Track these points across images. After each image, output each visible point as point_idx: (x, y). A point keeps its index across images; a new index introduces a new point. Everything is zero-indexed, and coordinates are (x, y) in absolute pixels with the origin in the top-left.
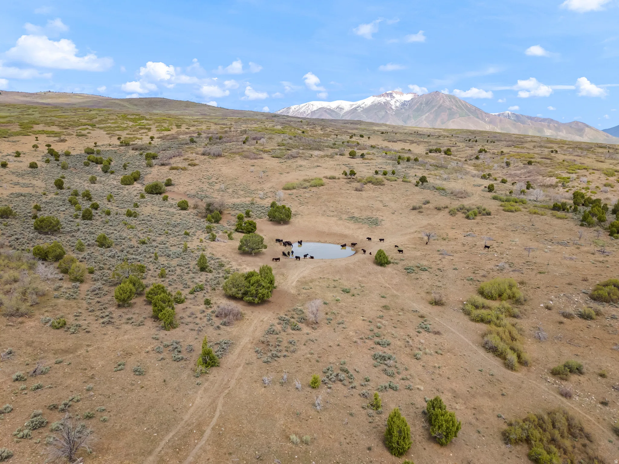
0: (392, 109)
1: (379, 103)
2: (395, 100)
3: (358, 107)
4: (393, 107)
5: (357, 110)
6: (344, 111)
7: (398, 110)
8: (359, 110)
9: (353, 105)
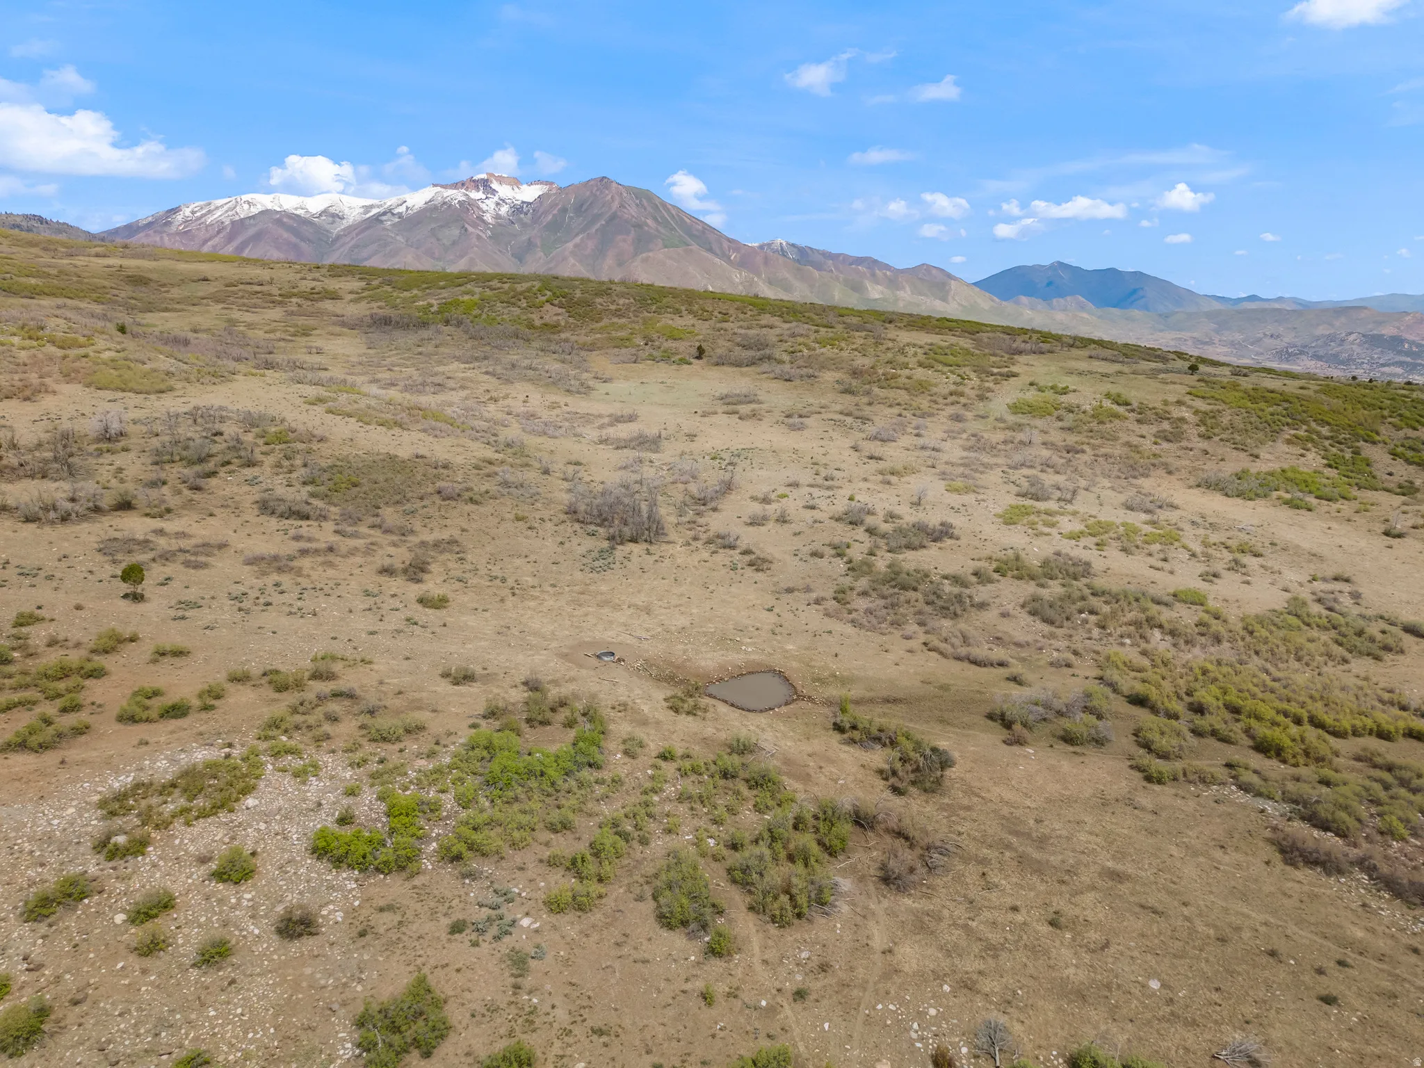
0: (484, 221)
1: (444, 203)
2: (496, 198)
3: (384, 214)
4: (488, 218)
5: (382, 222)
6: (345, 224)
7: (500, 225)
8: (389, 222)
9: (372, 207)
